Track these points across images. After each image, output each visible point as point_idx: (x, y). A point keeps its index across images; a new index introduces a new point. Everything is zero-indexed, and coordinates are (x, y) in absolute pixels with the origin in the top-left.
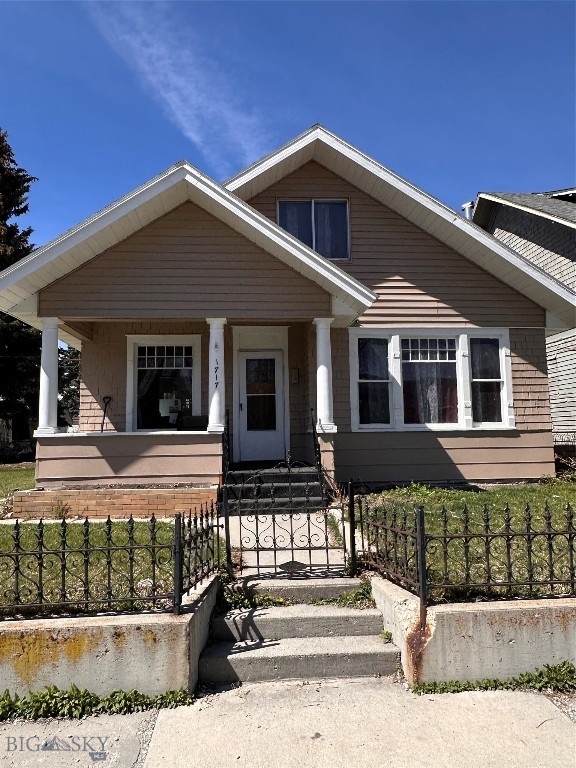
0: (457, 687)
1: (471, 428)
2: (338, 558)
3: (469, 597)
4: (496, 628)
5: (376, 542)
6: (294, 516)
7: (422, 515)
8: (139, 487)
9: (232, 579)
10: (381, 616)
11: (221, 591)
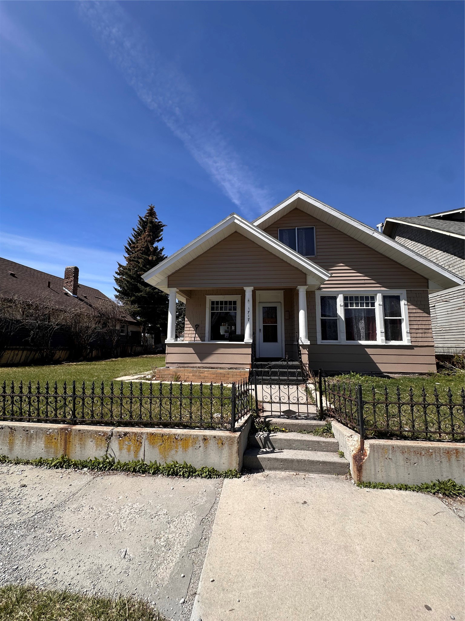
0: (383, 487)
1: (384, 344)
2: (313, 410)
3: (388, 437)
4: (406, 455)
5: (334, 403)
6: (290, 386)
7: (360, 390)
8: (212, 368)
9: (258, 416)
10: (338, 442)
11: (253, 422)
